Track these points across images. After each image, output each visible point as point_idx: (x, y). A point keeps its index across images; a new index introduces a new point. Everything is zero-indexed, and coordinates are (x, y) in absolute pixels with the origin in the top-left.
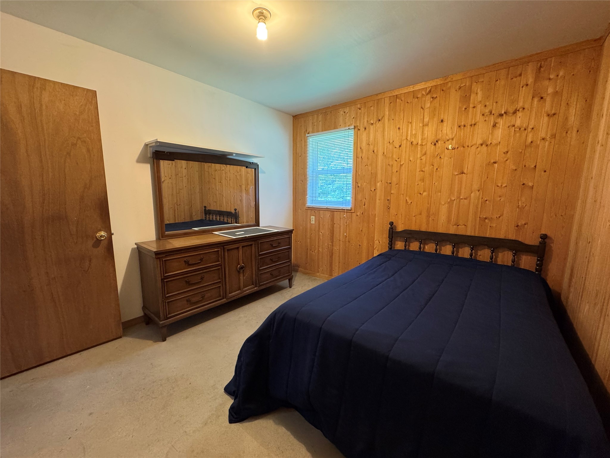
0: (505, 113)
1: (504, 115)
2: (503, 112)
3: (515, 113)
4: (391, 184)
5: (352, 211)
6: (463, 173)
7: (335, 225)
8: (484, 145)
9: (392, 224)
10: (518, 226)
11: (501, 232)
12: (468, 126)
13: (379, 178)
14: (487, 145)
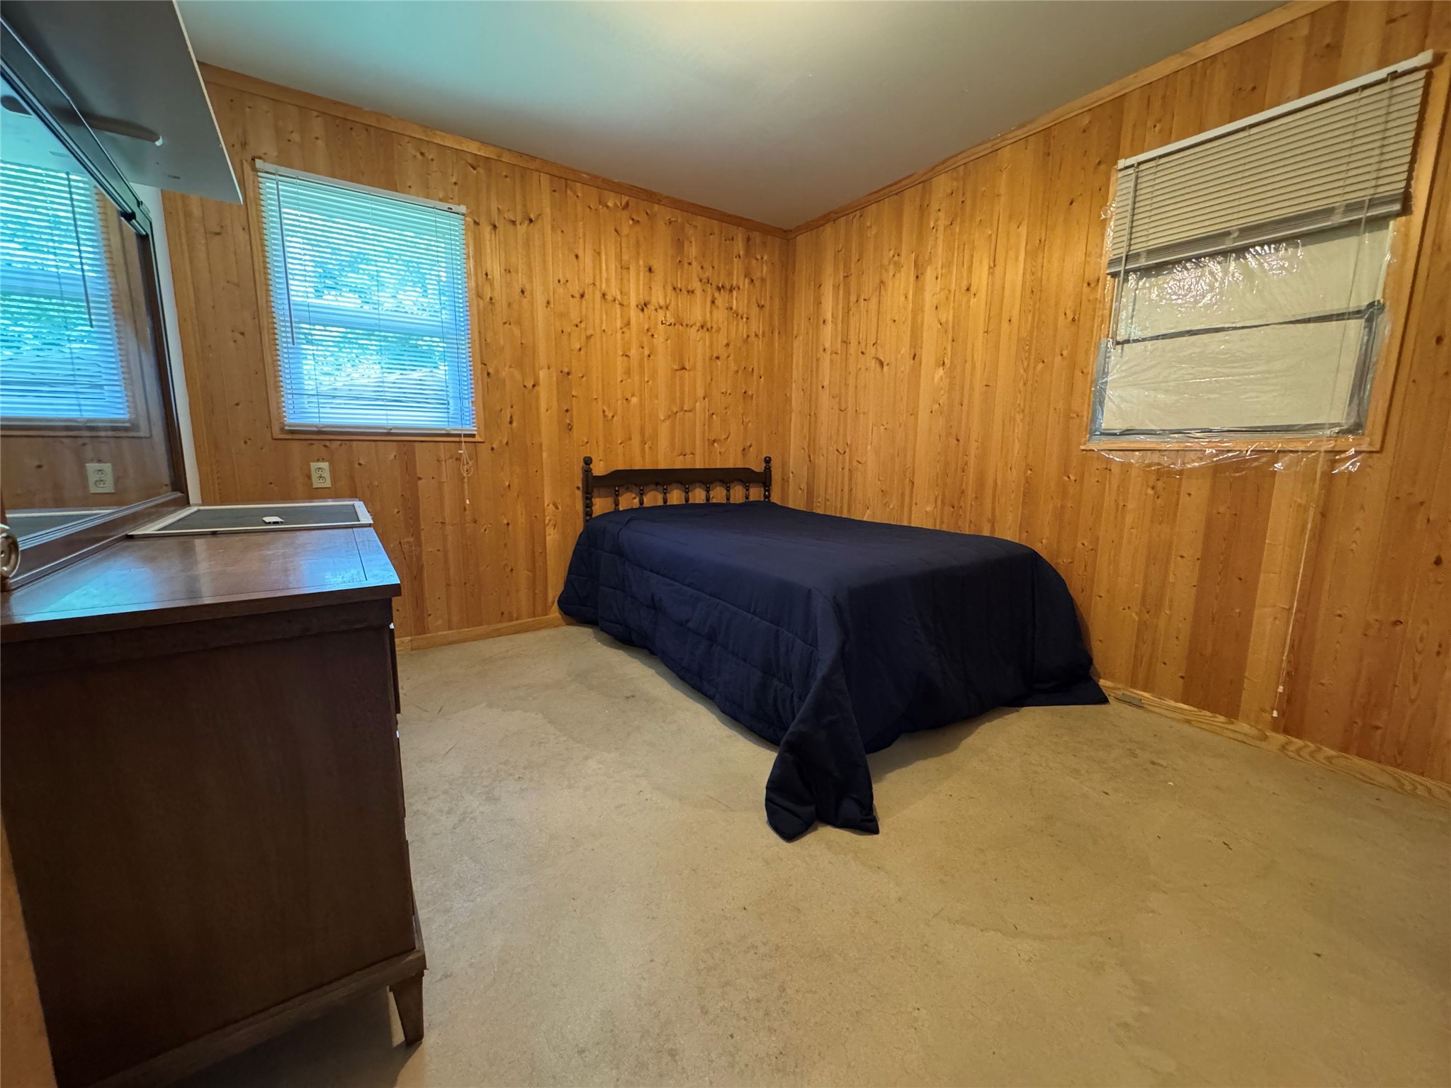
0: (723, 287)
1: (722, 290)
2: (720, 286)
3: (731, 291)
4: (570, 377)
5: (477, 439)
6: (684, 368)
7: (420, 482)
8: (705, 329)
9: (588, 461)
10: (744, 449)
11: (730, 459)
12: (684, 291)
13: (542, 358)
14: (708, 330)
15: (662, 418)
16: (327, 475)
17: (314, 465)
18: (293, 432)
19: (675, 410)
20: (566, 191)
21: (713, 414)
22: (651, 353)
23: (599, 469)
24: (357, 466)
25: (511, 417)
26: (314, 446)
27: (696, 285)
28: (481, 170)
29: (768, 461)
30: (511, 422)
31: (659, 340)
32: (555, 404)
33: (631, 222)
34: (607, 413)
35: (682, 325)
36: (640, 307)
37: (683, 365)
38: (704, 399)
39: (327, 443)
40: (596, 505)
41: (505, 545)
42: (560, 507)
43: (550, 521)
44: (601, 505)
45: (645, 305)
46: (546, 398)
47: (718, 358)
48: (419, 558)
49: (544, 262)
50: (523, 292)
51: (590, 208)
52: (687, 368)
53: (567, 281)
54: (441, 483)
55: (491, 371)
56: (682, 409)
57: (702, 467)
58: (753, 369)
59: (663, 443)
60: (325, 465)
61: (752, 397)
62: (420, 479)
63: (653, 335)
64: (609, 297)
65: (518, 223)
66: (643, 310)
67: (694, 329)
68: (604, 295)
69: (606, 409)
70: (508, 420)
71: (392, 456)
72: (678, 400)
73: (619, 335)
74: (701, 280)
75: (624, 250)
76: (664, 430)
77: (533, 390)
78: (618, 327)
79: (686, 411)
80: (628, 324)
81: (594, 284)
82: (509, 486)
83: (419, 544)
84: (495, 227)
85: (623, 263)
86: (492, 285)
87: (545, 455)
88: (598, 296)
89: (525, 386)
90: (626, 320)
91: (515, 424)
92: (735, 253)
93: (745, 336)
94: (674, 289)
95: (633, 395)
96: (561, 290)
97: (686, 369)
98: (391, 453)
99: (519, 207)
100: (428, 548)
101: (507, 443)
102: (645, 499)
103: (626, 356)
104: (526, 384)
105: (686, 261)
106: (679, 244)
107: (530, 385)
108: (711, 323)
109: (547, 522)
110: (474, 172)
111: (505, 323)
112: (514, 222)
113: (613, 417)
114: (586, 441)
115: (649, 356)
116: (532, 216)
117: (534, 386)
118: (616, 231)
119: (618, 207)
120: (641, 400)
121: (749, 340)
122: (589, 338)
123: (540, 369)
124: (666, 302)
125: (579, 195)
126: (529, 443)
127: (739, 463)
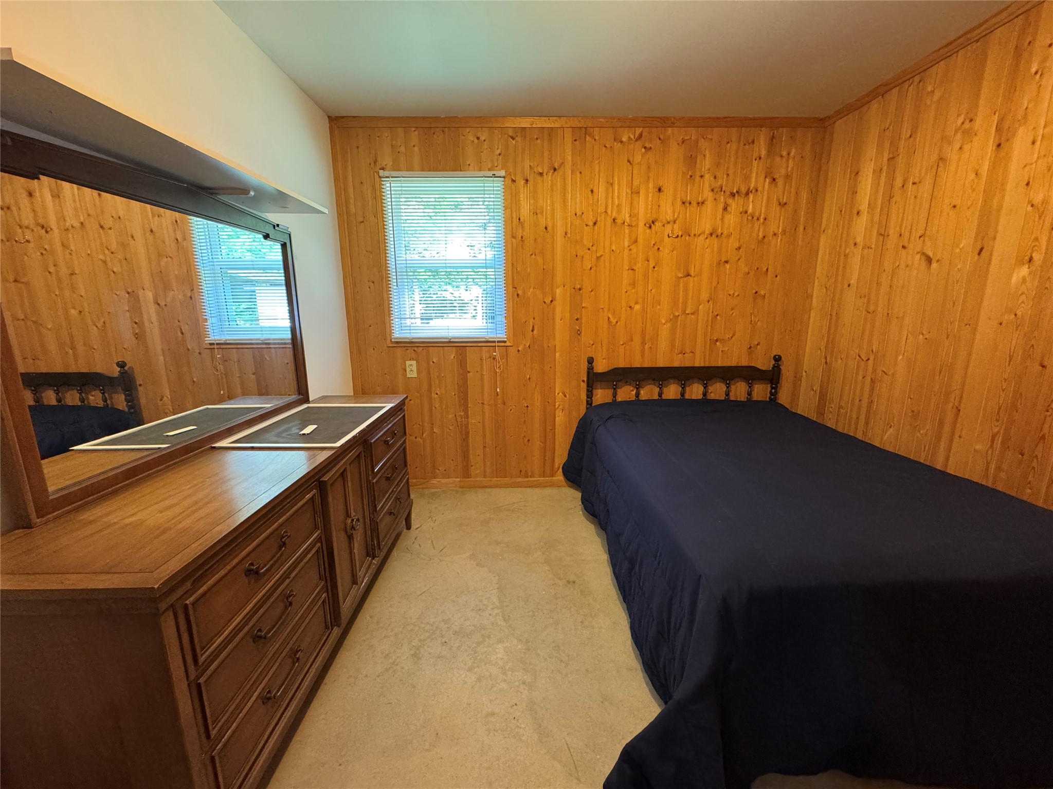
0: (737, 192)
1: (736, 195)
2: (735, 191)
3: (747, 194)
4: (581, 291)
5: (508, 344)
6: (689, 275)
7: (469, 374)
8: (714, 236)
9: (591, 361)
10: (750, 348)
11: (735, 357)
12: (694, 204)
13: (559, 279)
14: (717, 236)
15: (663, 322)
16: (414, 368)
17: (408, 363)
18: (397, 342)
19: (677, 314)
20: (585, 137)
21: (717, 315)
22: (656, 265)
23: (601, 366)
24: (432, 363)
25: (533, 327)
26: (408, 351)
27: (707, 194)
28: (519, 139)
29: (778, 359)
30: (533, 331)
31: (665, 252)
32: (568, 315)
33: (643, 150)
34: (611, 319)
35: (689, 236)
36: (647, 225)
37: (688, 272)
38: (708, 302)
39: (416, 349)
40: (596, 395)
41: (525, 421)
42: (568, 396)
43: (559, 406)
44: (602, 396)
45: (653, 222)
46: (561, 311)
47: (726, 262)
48: (467, 427)
49: (564, 201)
50: (546, 228)
51: (605, 146)
52: (692, 273)
53: (583, 213)
54: (482, 375)
55: (520, 292)
56: (684, 312)
57: (702, 365)
58: (767, 270)
59: (663, 344)
60: (414, 363)
61: (764, 297)
62: (469, 372)
63: (658, 249)
64: (619, 221)
65: (545, 174)
66: (650, 227)
67: (702, 238)
68: (614, 220)
69: (610, 316)
70: (531, 329)
71: (452, 357)
72: (680, 305)
73: (626, 252)
74: (713, 190)
75: (635, 177)
76: (665, 331)
77: (550, 305)
78: (626, 244)
79: (688, 314)
80: (636, 241)
81: (606, 212)
82: (529, 378)
83: (467, 417)
84: (527, 181)
85: (634, 187)
86: (523, 227)
87: (557, 354)
88: (610, 220)
89: (545, 302)
90: (633, 238)
91: (535, 332)
92: (756, 155)
93: (761, 235)
94: (684, 203)
95: (636, 303)
96: (578, 222)
97: (691, 276)
98: (452, 355)
99: (546, 161)
100: (472, 421)
101: (529, 347)
102: (642, 392)
103: (632, 269)
104: (545, 300)
105: (698, 174)
106: (691, 161)
107: (548, 300)
108: (721, 229)
109: (556, 407)
110: (514, 142)
111: (532, 254)
112: (541, 174)
113: (617, 322)
114: (592, 343)
115: (654, 267)
116: (556, 166)
117: (552, 301)
118: (629, 161)
119: (632, 139)
120: (643, 307)
121: (766, 239)
122: (598, 258)
123: (557, 288)
124: (674, 216)
125: (597, 138)
126: (546, 345)
127: (743, 361)
